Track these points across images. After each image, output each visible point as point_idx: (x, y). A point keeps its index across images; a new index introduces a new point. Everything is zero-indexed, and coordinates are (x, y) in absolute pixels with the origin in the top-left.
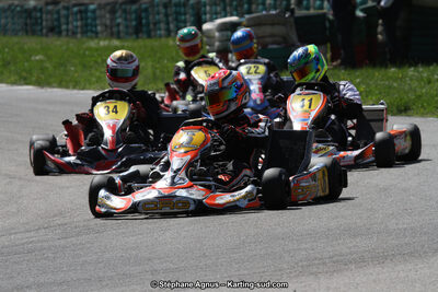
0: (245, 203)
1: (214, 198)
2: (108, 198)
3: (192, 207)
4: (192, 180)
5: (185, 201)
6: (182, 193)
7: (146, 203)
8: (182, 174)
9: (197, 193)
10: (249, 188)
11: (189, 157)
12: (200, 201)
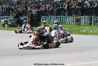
0: (41, 48)
1: (36, 47)
2: (20, 46)
3: (32, 48)
4: (33, 44)
5: (31, 47)
6: (31, 46)
7: (25, 47)
8: (32, 43)
9: (33, 46)
10: (42, 45)
11: (33, 40)
12: (34, 47)
